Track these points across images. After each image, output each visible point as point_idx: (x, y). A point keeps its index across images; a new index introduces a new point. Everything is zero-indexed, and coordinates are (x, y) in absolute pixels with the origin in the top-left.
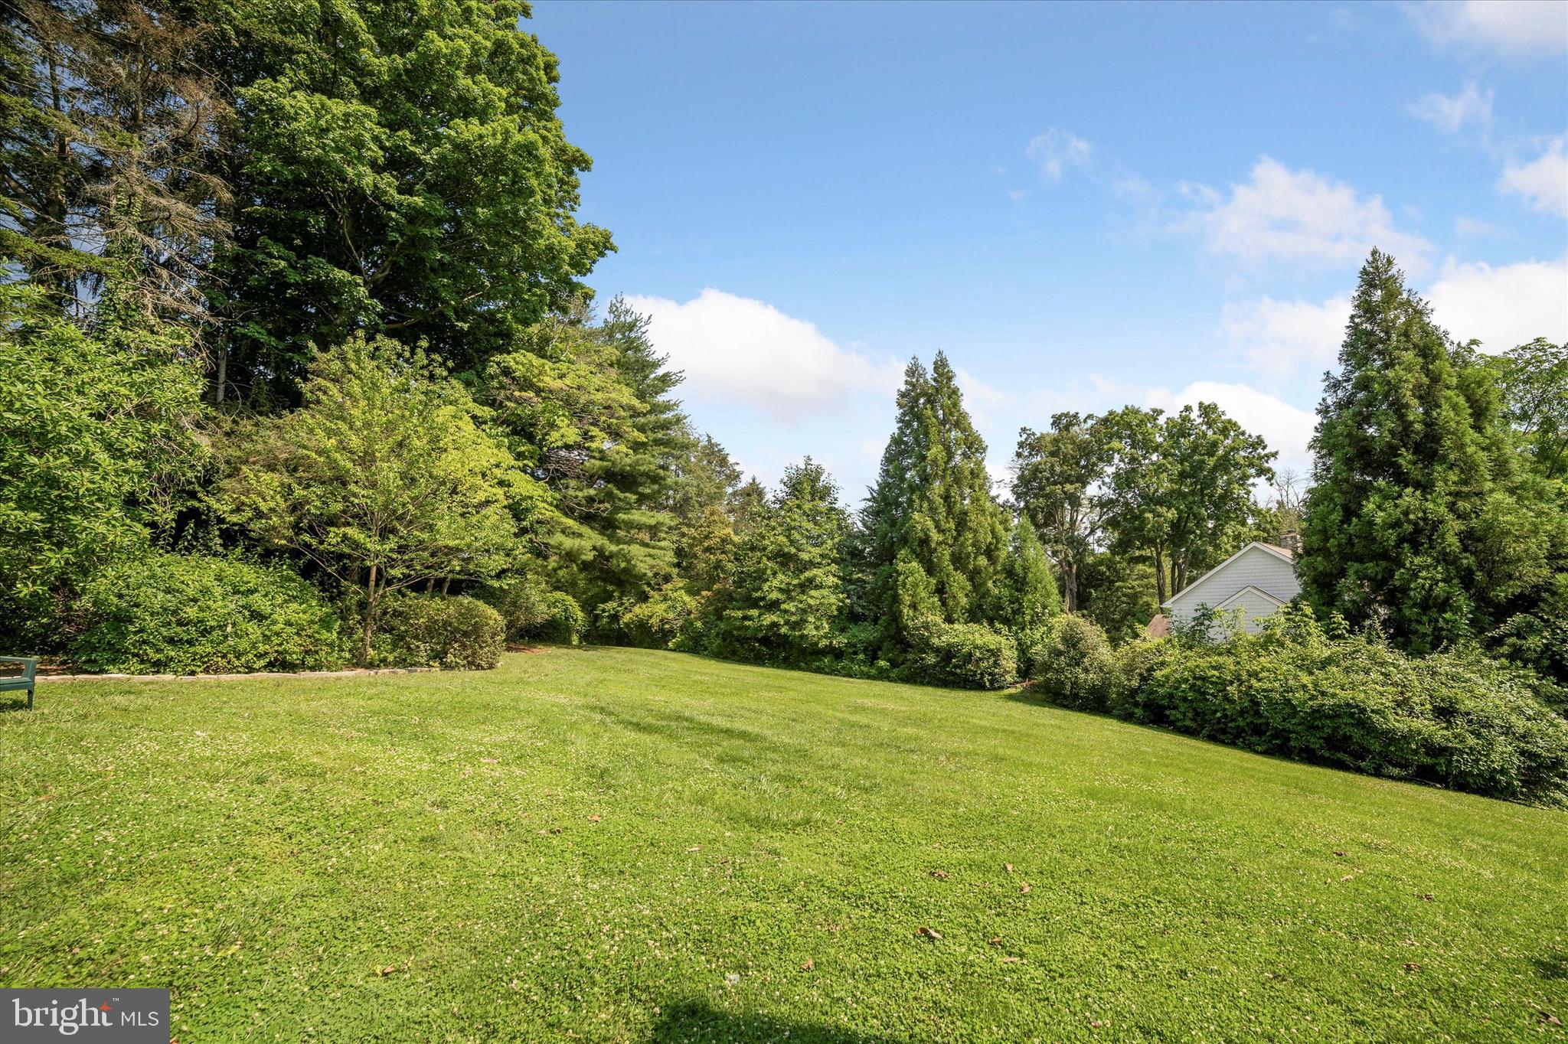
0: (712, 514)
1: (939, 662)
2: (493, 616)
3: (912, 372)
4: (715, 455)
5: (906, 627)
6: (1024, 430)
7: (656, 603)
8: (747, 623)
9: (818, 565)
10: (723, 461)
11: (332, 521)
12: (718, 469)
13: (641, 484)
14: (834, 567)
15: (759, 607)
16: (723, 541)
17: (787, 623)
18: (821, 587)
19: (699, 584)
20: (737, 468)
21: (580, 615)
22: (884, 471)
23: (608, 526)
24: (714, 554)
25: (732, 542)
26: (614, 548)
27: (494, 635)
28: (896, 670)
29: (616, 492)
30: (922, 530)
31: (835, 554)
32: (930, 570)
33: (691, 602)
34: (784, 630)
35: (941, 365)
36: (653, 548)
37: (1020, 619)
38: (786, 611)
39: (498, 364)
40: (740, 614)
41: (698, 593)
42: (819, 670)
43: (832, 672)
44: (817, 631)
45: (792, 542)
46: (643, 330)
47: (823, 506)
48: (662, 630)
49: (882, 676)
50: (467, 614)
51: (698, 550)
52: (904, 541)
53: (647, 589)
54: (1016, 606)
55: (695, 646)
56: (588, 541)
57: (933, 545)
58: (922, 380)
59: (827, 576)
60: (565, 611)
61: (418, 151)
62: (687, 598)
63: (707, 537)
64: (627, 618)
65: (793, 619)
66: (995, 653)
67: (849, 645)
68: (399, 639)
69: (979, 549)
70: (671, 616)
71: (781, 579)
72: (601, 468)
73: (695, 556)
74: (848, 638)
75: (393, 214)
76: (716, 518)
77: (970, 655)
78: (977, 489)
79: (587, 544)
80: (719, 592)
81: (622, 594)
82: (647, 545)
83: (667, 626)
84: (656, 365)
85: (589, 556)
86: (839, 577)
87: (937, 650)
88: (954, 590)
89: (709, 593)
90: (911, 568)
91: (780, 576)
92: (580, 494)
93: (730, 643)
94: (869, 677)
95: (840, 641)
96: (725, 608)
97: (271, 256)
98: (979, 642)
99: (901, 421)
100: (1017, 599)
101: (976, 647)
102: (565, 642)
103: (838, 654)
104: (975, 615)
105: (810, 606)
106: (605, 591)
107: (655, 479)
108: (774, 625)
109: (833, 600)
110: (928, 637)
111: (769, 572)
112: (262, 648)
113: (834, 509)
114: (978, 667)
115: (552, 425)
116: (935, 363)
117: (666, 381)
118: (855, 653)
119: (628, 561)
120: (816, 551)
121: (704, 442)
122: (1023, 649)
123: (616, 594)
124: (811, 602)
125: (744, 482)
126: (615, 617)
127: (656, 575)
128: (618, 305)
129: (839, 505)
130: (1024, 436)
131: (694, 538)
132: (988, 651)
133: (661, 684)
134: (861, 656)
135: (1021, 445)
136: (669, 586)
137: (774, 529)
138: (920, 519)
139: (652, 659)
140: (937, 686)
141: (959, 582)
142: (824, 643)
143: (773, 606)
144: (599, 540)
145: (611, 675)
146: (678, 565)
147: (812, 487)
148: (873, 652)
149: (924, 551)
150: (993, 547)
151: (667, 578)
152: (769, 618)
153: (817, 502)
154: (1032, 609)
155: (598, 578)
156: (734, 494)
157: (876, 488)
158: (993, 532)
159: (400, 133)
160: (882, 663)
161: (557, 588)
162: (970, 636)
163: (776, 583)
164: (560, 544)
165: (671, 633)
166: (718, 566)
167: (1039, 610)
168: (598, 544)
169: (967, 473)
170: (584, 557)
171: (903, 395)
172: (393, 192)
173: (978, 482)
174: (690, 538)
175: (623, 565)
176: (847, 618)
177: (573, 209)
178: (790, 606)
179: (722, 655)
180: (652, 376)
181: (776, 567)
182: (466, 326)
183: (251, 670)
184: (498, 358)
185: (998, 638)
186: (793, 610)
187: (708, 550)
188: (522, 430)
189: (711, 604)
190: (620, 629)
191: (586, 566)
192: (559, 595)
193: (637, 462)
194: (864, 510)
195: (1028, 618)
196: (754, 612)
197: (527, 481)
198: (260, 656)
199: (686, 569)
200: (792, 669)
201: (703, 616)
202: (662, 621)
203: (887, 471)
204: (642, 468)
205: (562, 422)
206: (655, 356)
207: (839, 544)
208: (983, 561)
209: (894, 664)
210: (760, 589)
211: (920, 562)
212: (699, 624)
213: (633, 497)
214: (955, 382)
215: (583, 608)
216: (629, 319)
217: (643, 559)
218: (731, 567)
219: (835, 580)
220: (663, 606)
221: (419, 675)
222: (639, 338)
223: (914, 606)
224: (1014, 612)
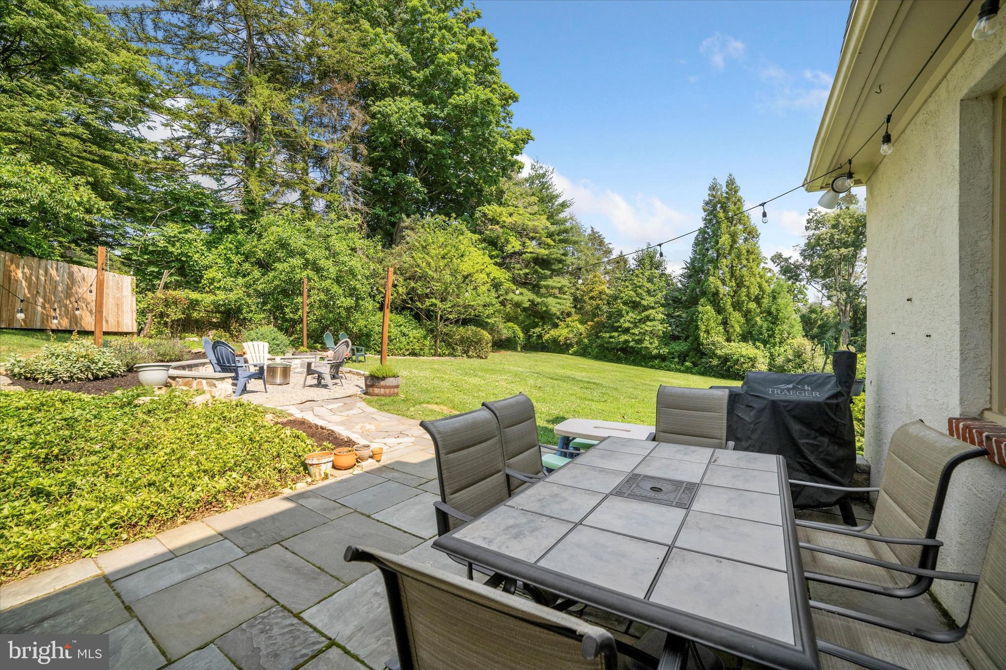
0: (595, 277)
1: (720, 364)
2: (486, 335)
3: (713, 188)
4: (596, 240)
5: (702, 344)
6: (811, 211)
7: (563, 328)
8: (611, 340)
9: (653, 308)
10: (601, 243)
11: (427, 296)
12: (598, 247)
13: (553, 264)
14: (662, 309)
15: (619, 332)
16: (600, 293)
17: (633, 340)
18: (654, 320)
19: (586, 318)
20: (610, 246)
21: (521, 335)
22: (694, 251)
23: (535, 288)
24: (595, 300)
25: (605, 294)
26: (539, 300)
27: (487, 343)
28: (696, 368)
29: (540, 270)
30: (714, 287)
31: (663, 301)
32: (719, 310)
33: (582, 328)
34: (631, 344)
35: (731, 183)
36: (560, 299)
37: (773, 341)
38: (634, 334)
39: (480, 211)
40: (608, 335)
41: (586, 323)
42: (652, 367)
43: (660, 368)
44: (652, 345)
45: (638, 295)
46: (550, 177)
47: (657, 272)
48: (566, 344)
49: (688, 371)
50: (475, 334)
51: (586, 298)
52: (704, 293)
53: (556, 321)
54: (770, 333)
55: (584, 352)
56: (524, 296)
57: (721, 296)
58: (719, 193)
59: (658, 314)
60: (514, 333)
61: (438, 112)
62: (579, 326)
63: (591, 291)
64: (547, 337)
65: (637, 338)
66: (753, 360)
67: (669, 353)
68: (449, 345)
69: (750, 298)
70: (571, 336)
71: (632, 315)
72: (531, 257)
73: (585, 302)
74: (669, 350)
75: (429, 145)
76: (597, 279)
77: (738, 360)
78: (751, 261)
79: (525, 299)
80: (598, 322)
81: (544, 324)
82: (557, 297)
83: (568, 341)
84: (557, 196)
85: (527, 305)
86: (665, 315)
87: (719, 357)
88: (733, 323)
89: (592, 323)
90: (706, 310)
91: (631, 314)
92: (521, 272)
93: (603, 351)
94: (680, 371)
95: (664, 351)
96: (601, 331)
97: (383, 176)
98: (744, 353)
99: (705, 220)
100: (772, 329)
101: (742, 356)
102: (515, 349)
103: (663, 358)
104: (744, 338)
105: (647, 331)
106: (534, 322)
107: (560, 261)
108: (627, 341)
109: (660, 328)
110: (714, 350)
111: (624, 312)
112: (407, 347)
113: (664, 274)
114: (742, 367)
115: (507, 241)
116: (727, 182)
117: (564, 205)
118: (673, 358)
119: (547, 307)
120: (652, 299)
121: (589, 231)
122: (772, 358)
123: (540, 324)
124: (647, 328)
125: (615, 255)
126: (540, 337)
127: (562, 313)
128: (536, 164)
129: (668, 272)
130: (812, 214)
131: (584, 292)
132: (749, 358)
133: (563, 367)
134: (676, 360)
135: (809, 221)
136: (570, 319)
137: (627, 287)
138: (713, 281)
139: (560, 358)
140: (718, 377)
141: (736, 319)
142: (655, 352)
143: (627, 331)
144: (532, 296)
145: (539, 363)
146: (575, 307)
147: (651, 262)
148: (683, 357)
149: (715, 299)
150: (760, 297)
151: (569, 315)
152: (623, 338)
153: (654, 270)
154: (781, 335)
155: (530, 315)
156: (609, 262)
157: (689, 261)
158: (760, 287)
159: (430, 107)
160: (687, 364)
161: (509, 321)
162: (739, 350)
163: (628, 318)
164: (512, 299)
165: (571, 345)
166: (598, 307)
167: (786, 335)
168: (531, 298)
169: (744, 251)
170: (524, 305)
171: (707, 204)
172: (429, 135)
173: (752, 257)
174: (581, 291)
175: (544, 309)
176: (669, 338)
177: (510, 122)
178: (636, 331)
179: (597, 358)
180: (556, 203)
181: (628, 309)
182: (461, 191)
183: (405, 355)
184: (480, 208)
185: (757, 351)
186: (637, 333)
187: (592, 298)
188: (492, 243)
189: (593, 329)
190: (543, 343)
191: (525, 310)
192: (510, 324)
193: (551, 254)
194: (682, 275)
195: (777, 340)
196: (615, 334)
197: (497, 270)
198: (407, 350)
199: (580, 309)
200: (638, 366)
201: (588, 336)
202: (565, 338)
203: (695, 251)
204: (553, 256)
205: (512, 239)
206: (557, 192)
207: (666, 295)
208: (753, 305)
209: (695, 365)
210: (619, 321)
211: (713, 306)
212: (586, 340)
213: (548, 273)
214: (740, 194)
215: (523, 332)
216: (541, 172)
217: (554, 305)
218: (605, 308)
219: (663, 316)
220: (567, 330)
221: (459, 360)
222: (549, 181)
223: (707, 332)
224: (769, 336)
